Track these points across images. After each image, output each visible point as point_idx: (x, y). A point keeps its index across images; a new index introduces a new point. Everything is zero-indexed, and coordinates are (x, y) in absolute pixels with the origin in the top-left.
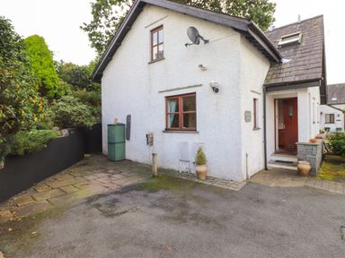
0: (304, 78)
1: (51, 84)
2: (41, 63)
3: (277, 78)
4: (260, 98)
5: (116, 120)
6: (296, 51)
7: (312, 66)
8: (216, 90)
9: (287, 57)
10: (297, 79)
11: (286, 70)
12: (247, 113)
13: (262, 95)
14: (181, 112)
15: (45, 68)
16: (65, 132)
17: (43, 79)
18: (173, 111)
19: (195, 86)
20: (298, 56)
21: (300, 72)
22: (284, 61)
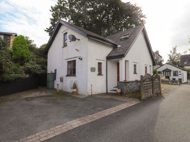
1: (26, 56)
2: (22, 47)
3: (112, 54)
8: (81, 59)
13: (105, 61)
14: (72, 68)
15: (23, 49)
16: (28, 76)
17: (22, 54)
19: (75, 57)
22: (119, 46)
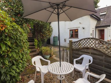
0: (106, 25)
3: (99, 25)
4: (94, 30)
5: (55, 36)
6: (105, 17)
7: (109, 21)
8: (84, 28)
9: (102, 19)
10: (104, 25)
11: (102, 22)
12: (91, 34)
13: (95, 29)
14: (74, 33)
18: (71, 33)
19: (78, 27)
20: (105, 18)
21: (105, 23)
22: (101, 20)
